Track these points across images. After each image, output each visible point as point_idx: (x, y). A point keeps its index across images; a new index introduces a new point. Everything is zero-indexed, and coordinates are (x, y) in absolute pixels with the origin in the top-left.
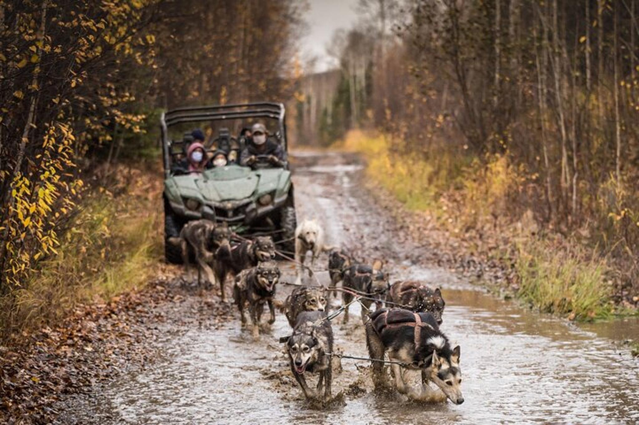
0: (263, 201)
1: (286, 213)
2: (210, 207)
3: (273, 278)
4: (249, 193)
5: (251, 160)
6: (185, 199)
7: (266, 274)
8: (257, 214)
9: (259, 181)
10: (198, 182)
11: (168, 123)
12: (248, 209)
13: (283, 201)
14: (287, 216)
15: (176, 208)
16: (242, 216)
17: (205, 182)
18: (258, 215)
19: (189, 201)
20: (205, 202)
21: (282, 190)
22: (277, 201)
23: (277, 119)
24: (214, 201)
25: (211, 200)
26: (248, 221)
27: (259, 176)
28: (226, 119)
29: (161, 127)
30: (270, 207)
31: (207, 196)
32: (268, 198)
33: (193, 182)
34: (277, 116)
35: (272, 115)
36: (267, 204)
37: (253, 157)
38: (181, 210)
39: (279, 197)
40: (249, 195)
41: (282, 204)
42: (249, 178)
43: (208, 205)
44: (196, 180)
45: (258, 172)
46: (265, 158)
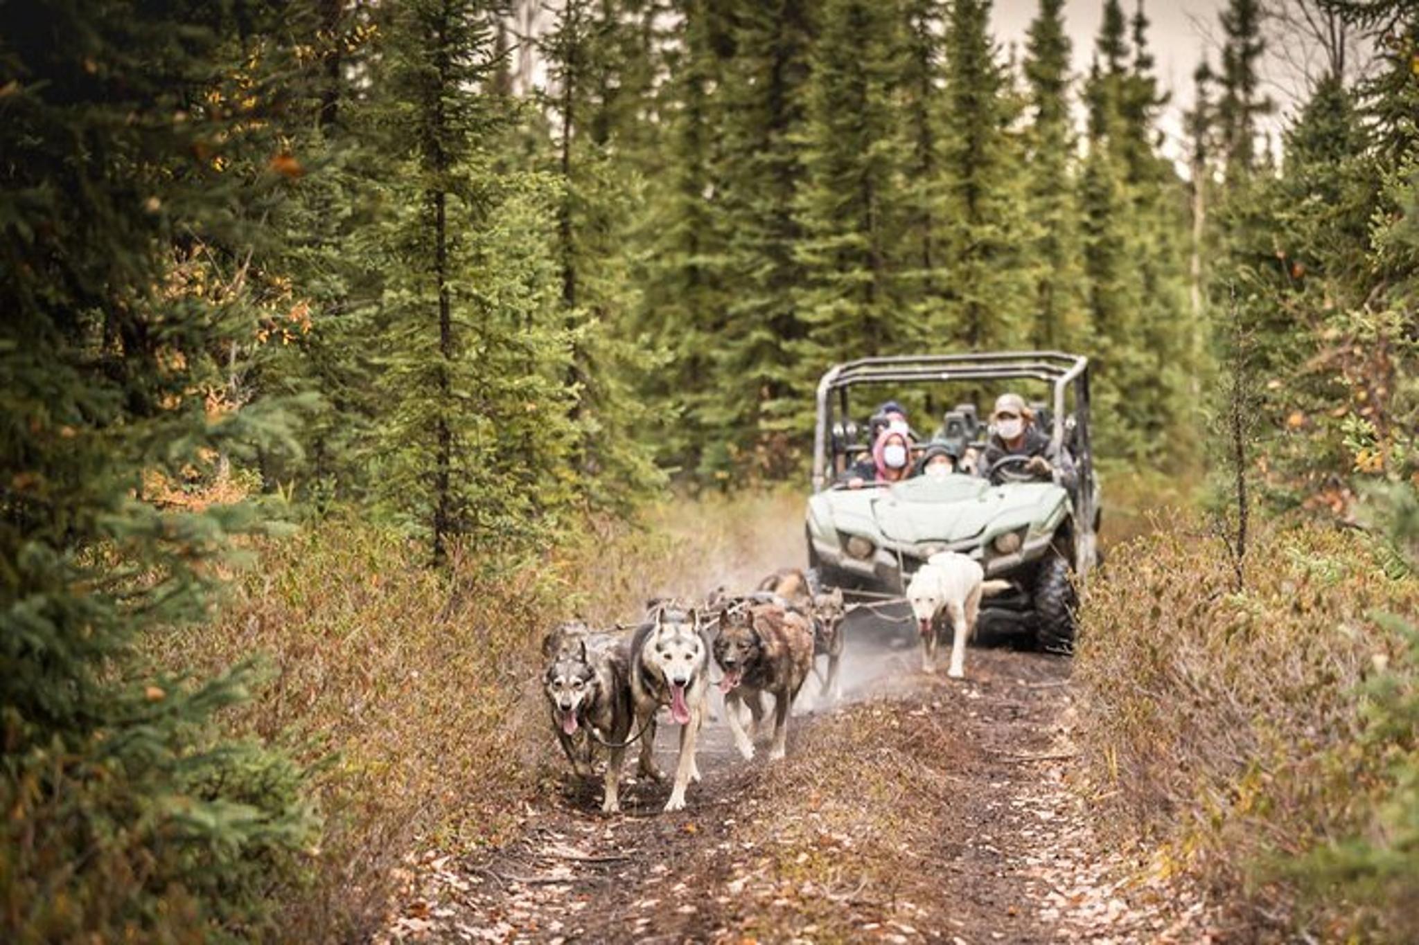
0: (1001, 546)
1: (1048, 571)
2: (894, 553)
4: (974, 529)
6: (845, 537)
9: (998, 506)
10: (877, 505)
13: (1039, 548)
15: (825, 554)
17: (894, 504)
19: (852, 540)
20: (882, 541)
21: (1044, 524)
22: (1028, 546)
24: (904, 541)
25: (896, 540)
27: (1002, 496)
30: (1015, 558)
31: (889, 533)
32: (1012, 539)
33: (867, 504)
35: (1044, 376)
36: (1008, 553)
38: (834, 556)
39: (1034, 538)
40: (974, 533)
41: (1041, 553)
42: (982, 501)
43: (887, 549)
44: (873, 502)
45: (1003, 489)
46: (1023, 463)
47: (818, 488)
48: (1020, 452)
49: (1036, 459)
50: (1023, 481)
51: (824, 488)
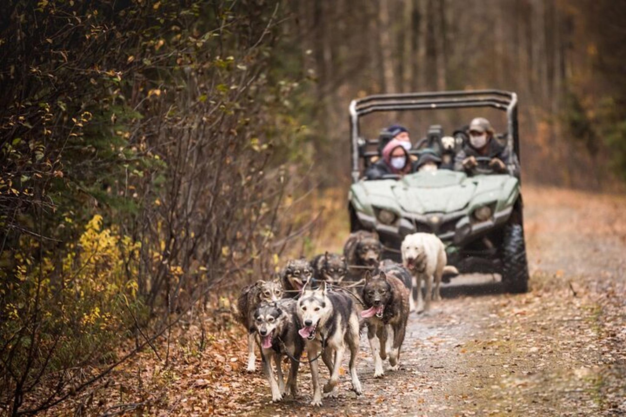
0: (479, 216)
1: (510, 232)
2: (410, 220)
3: (307, 277)
4: (462, 205)
5: (470, 163)
6: (378, 210)
7: (297, 273)
8: (471, 231)
9: (475, 190)
10: (396, 190)
11: (359, 113)
12: (459, 225)
13: (506, 216)
14: (510, 236)
15: (364, 221)
16: (451, 234)
17: (405, 189)
18: (473, 233)
19: (382, 213)
20: (403, 214)
21: (506, 202)
22: (497, 215)
23: (505, 109)
24: (416, 213)
25: (410, 212)
26: (458, 240)
27: (476, 184)
28: (437, 108)
29: (350, 118)
30: (489, 223)
31: (406, 208)
32: (485, 212)
33: (390, 189)
34: (504, 106)
35: (498, 105)
36: (486, 219)
37: (472, 159)
38: (371, 223)
39: (500, 210)
40: (461, 206)
41: (506, 219)
42: (464, 186)
43: (406, 218)
44: (392, 187)
45: (475, 179)
46: (488, 162)
47: (356, 179)
48: (487, 155)
49: (495, 160)
50: (487, 174)
51: (360, 178)
